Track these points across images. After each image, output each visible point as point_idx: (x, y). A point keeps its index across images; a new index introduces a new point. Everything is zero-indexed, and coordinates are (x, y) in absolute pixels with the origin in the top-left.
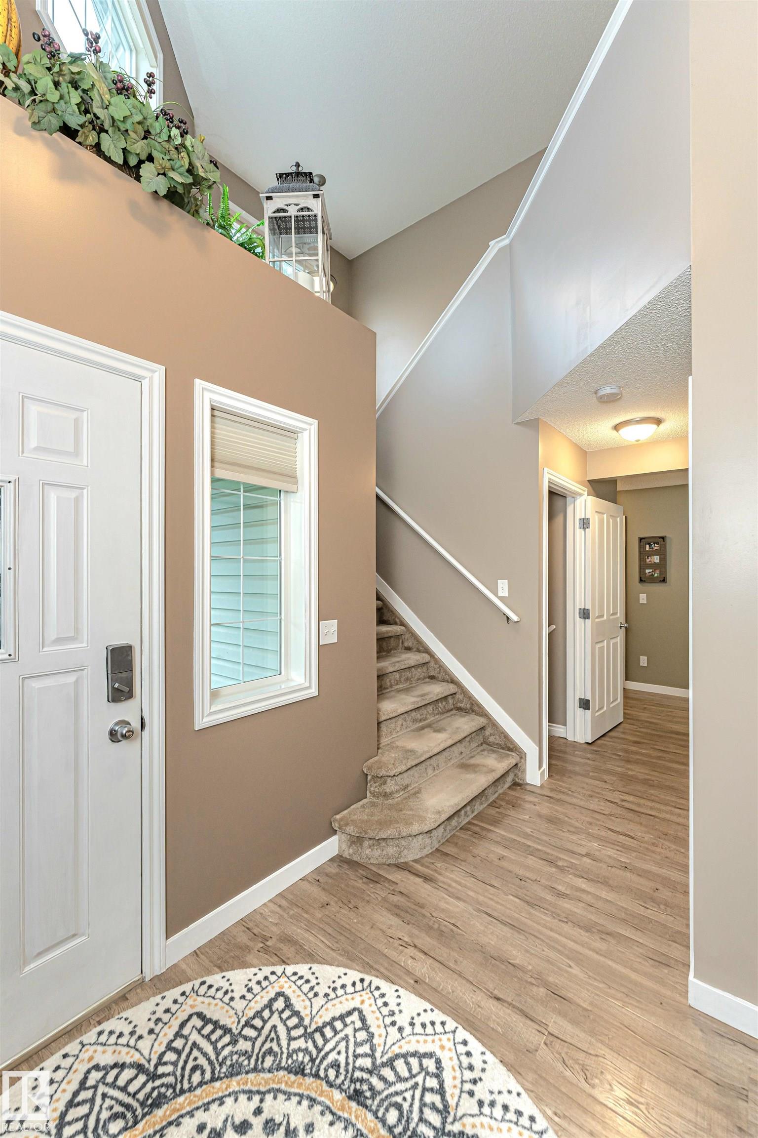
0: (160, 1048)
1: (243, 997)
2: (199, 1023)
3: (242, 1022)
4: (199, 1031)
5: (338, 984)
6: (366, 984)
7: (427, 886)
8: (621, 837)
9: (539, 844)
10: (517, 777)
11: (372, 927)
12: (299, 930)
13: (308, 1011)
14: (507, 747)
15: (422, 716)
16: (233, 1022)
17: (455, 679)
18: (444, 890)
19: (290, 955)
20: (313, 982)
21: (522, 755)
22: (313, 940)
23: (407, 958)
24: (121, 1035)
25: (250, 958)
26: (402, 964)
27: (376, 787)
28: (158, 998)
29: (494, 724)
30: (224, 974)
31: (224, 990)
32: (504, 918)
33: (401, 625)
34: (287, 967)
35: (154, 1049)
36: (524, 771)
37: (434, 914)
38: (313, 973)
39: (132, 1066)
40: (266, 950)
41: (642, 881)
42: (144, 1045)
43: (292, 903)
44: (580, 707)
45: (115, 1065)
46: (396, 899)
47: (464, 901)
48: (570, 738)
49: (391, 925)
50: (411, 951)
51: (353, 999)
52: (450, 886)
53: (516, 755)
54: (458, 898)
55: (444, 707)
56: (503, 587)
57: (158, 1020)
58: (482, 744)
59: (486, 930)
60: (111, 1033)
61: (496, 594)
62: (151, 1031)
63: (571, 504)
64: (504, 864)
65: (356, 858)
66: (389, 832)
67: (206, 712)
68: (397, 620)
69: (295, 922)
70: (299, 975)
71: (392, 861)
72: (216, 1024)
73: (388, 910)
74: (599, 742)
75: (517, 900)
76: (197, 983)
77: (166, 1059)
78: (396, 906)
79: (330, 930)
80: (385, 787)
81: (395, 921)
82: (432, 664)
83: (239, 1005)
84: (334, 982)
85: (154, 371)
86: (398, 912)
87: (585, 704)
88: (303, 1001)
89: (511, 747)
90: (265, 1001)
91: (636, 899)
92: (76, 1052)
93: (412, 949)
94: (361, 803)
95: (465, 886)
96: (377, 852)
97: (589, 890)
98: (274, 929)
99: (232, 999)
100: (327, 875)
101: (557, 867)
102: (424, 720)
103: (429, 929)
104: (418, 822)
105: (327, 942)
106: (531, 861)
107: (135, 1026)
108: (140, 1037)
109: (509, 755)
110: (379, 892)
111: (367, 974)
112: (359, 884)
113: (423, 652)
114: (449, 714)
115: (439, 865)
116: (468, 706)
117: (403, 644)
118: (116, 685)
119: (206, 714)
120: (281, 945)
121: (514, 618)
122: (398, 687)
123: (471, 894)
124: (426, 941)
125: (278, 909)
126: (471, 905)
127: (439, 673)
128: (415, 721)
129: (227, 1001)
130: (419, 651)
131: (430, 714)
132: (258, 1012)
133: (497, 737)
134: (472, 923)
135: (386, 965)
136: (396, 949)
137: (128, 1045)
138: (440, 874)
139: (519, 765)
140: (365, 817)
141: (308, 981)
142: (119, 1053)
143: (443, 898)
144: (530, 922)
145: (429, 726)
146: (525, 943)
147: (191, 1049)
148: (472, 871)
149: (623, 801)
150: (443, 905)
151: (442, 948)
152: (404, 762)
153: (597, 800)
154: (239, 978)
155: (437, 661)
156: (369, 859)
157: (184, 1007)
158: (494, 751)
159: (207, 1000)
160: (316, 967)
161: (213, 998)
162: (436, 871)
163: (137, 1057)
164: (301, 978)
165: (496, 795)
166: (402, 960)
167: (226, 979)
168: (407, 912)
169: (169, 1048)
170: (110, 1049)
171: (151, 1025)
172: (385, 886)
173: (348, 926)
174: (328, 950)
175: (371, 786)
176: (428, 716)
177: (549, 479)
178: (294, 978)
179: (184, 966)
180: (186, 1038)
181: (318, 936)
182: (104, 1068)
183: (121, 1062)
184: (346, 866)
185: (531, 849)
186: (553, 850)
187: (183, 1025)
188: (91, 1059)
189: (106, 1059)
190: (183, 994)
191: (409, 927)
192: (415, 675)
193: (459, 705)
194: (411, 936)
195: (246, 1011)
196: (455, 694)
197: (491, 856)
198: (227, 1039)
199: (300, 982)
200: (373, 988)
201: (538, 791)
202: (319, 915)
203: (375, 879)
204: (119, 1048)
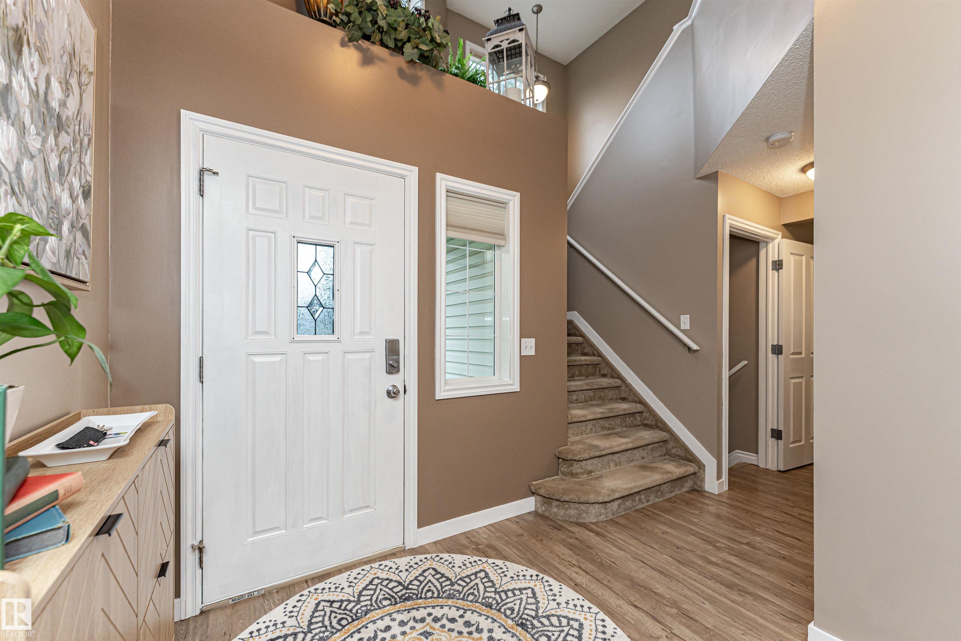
0: (411, 578)
1: (460, 567)
2: (433, 573)
3: (458, 577)
4: (433, 576)
5: (521, 574)
6: (539, 578)
7: (597, 538)
8: (788, 538)
9: (703, 530)
10: (696, 485)
11: (551, 552)
12: (500, 544)
13: (499, 582)
14: (687, 458)
15: (610, 426)
16: (453, 577)
17: (643, 400)
18: (610, 543)
19: (492, 555)
20: (505, 569)
21: (701, 466)
22: (507, 551)
23: (572, 573)
24: (391, 568)
25: (466, 551)
26: (568, 574)
27: (565, 468)
28: (412, 557)
29: (676, 439)
30: (450, 555)
31: (449, 561)
32: (655, 566)
33: (599, 356)
34: (489, 559)
35: (407, 578)
36: (703, 480)
37: (599, 554)
38: (505, 566)
39: (396, 581)
40: (478, 550)
41: (797, 568)
42: (404, 575)
43: (497, 529)
44: (772, 437)
45: (387, 579)
46: (572, 541)
47: (625, 551)
48: (762, 465)
49: (565, 554)
50: (577, 569)
51: (529, 583)
52: (616, 541)
53: (695, 465)
54: (621, 549)
55: (632, 422)
56: (685, 321)
57: (411, 567)
58: (665, 455)
59: (638, 570)
60: (386, 566)
61: (679, 327)
62: (407, 570)
63: (763, 248)
64: (666, 536)
65: (547, 514)
66: (571, 497)
67: (442, 390)
68: (595, 352)
69: (498, 540)
70: (496, 564)
71: (574, 520)
72: (443, 575)
73: (565, 546)
74: (794, 472)
75: (671, 559)
76: (434, 555)
77: (413, 583)
78: (571, 545)
79: (520, 548)
80: (572, 468)
81: (567, 552)
82: (623, 388)
83: (457, 570)
84: (518, 572)
85: (412, 171)
86: (572, 548)
87: (777, 434)
88: (497, 577)
89: (691, 458)
90: (474, 571)
91: (785, 579)
92: (369, 570)
93: (577, 568)
94: (553, 478)
95: (629, 544)
96: (562, 512)
97: (740, 564)
98: (484, 541)
99: (453, 566)
100: (524, 520)
101: (715, 546)
102: (612, 429)
103: (593, 561)
104: (594, 493)
105: (518, 553)
106: (691, 539)
107: (399, 566)
108: (401, 571)
109: (688, 464)
110: (561, 535)
111: (540, 573)
112: (547, 528)
113: (616, 378)
114: (636, 428)
115: (610, 528)
116: (654, 423)
117: (599, 371)
118: (391, 362)
119: (442, 391)
120: (487, 549)
121: (694, 347)
122: (592, 402)
123: (632, 548)
124: (590, 567)
125: (488, 532)
126: (630, 554)
127: (629, 395)
128: (603, 428)
129: (451, 567)
130: (612, 377)
131: (618, 426)
132: (468, 575)
133: (679, 450)
134: (628, 564)
135: (556, 572)
136: (565, 566)
137: (394, 573)
138: (610, 533)
139: (698, 474)
140: (554, 485)
141: (501, 568)
142: (390, 575)
143: (609, 547)
144: (677, 573)
145: (616, 434)
146: (669, 583)
147: (428, 583)
148: (637, 536)
149: (801, 515)
150: (607, 550)
151: (600, 572)
152: (588, 451)
153: (772, 511)
154: (459, 559)
155: (628, 385)
156: (556, 516)
157: (425, 564)
158: (674, 461)
159: (439, 564)
160: (507, 563)
161: (443, 564)
162: (607, 531)
163: (398, 579)
164: (498, 566)
165: (673, 494)
166: (568, 572)
167: (451, 557)
168: (578, 549)
169: (416, 578)
170: (385, 572)
171: (407, 567)
172: (565, 533)
173: (533, 548)
174: (518, 557)
175: (562, 467)
176: (616, 427)
177: (730, 224)
178: (493, 565)
179: (427, 547)
180: (426, 577)
181: (513, 550)
182: (382, 579)
183: (390, 579)
184: (539, 518)
185: (694, 532)
186: (715, 535)
187: (424, 571)
188: (375, 574)
189: (384, 575)
190: (426, 558)
191: (578, 557)
192: (608, 395)
193: (646, 422)
194: (577, 561)
195: (461, 574)
196: (642, 412)
197: (656, 530)
198: (448, 583)
199: (496, 568)
200: (544, 580)
201: (715, 497)
202: (515, 539)
203: (559, 528)
204: (389, 573)
